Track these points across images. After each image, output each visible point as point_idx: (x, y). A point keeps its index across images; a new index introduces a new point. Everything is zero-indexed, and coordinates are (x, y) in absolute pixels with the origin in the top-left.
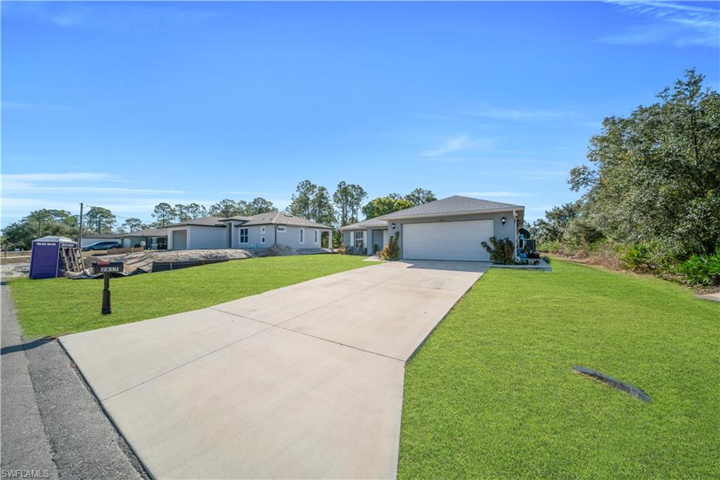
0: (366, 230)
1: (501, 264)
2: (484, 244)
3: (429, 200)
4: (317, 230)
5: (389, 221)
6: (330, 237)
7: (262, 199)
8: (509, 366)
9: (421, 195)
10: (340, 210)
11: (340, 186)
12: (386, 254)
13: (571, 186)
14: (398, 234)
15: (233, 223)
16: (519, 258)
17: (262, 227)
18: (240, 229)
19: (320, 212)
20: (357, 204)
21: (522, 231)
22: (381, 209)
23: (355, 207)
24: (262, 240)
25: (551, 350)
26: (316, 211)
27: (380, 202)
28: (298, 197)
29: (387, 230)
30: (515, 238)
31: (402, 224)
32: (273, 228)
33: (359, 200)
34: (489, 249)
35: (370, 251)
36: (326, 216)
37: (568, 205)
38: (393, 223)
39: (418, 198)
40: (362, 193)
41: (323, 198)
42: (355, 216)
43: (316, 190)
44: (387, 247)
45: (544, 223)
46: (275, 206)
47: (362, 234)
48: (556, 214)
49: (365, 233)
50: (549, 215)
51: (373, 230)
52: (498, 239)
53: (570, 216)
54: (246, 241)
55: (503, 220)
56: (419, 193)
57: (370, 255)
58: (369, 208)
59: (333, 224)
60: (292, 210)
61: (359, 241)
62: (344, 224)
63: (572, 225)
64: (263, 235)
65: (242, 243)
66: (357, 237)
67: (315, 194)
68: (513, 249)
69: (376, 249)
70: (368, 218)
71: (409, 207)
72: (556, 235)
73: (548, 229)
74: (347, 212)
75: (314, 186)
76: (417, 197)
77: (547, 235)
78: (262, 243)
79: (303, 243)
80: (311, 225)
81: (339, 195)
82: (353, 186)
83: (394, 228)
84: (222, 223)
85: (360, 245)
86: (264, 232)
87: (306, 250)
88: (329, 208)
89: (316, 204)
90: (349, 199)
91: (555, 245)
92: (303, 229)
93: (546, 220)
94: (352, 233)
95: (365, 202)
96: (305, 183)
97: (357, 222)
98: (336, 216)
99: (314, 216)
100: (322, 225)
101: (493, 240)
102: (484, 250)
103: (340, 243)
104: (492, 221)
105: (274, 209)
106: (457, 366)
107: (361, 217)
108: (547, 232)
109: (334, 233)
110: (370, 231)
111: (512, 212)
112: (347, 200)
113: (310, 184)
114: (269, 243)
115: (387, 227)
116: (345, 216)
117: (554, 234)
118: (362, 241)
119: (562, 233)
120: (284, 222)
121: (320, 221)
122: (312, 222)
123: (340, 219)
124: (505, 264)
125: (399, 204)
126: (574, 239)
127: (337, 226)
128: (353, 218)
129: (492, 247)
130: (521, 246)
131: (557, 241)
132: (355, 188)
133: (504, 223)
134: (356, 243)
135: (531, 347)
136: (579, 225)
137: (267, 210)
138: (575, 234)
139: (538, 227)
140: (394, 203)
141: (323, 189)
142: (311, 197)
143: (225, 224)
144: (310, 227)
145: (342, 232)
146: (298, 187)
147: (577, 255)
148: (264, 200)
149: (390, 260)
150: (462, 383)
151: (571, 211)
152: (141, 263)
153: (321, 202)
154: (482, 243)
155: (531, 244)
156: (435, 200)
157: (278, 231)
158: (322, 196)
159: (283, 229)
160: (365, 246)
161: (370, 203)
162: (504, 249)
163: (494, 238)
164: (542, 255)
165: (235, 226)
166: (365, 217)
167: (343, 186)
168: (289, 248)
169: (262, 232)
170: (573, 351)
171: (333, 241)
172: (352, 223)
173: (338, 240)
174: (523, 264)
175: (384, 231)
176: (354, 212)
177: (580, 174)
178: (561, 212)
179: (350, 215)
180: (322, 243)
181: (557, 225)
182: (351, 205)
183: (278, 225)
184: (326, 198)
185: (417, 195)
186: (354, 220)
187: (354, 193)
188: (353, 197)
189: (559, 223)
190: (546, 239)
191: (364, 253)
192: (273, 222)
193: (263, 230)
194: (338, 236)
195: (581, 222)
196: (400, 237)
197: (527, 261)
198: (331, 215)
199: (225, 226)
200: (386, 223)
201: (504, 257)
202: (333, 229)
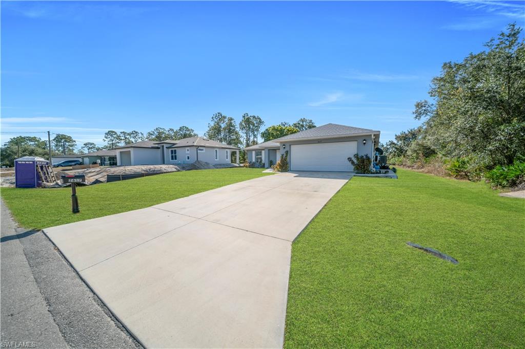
0: (264, 150)
1: (362, 173)
2: (350, 159)
3: (310, 127)
4: (228, 150)
5: (281, 143)
6: (238, 155)
7: (186, 127)
8: (363, 241)
9: (304, 123)
10: (244, 135)
11: (244, 117)
12: (278, 167)
13: (415, 115)
14: (287, 152)
15: (165, 146)
16: (374, 169)
17: (187, 148)
18: (170, 149)
19: (230, 137)
20: (257, 130)
21: (378, 150)
22: (275, 134)
23: (256, 133)
24: (187, 158)
25: (388, 231)
26: (226, 136)
27: (274, 129)
28: (213, 125)
29: (279, 149)
30: (372, 154)
31: (290, 145)
32: (195, 149)
33: (258, 127)
34: (353, 163)
35: (267, 165)
36: (234, 140)
37: (411, 130)
38: (284, 144)
39: (303, 126)
40: (261, 122)
41: (232, 126)
42: (255, 139)
43: (226, 120)
44: (279, 162)
45: (394, 144)
46: (195, 132)
47: (261, 152)
48: (403, 137)
49: (263, 152)
50: (397, 138)
51: (269, 150)
52: (360, 155)
53: (413, 138)
54: (176, 159)
55: (364, 142)
56: (303, 122)
57: (267, 168)
58: (266, 133)
59: (239, 145)
60: (209, 135)
61: (259, 158)
62: (248, 145)
63: (413, 145)
64: (188, 154)
65: (172, 161)
66: (257, 155)
67: (225, 123)
68: (370, 162)
69: (271, 164)
70: (265, 141)
71: (295, 132)
72: (402, 153)
73: (396, 148)
74: (249, 136)
75: (225, 117)
76: (301, 125)
77: (395, 152)
78: (187, 160)
79: (218, 160)
80: (223, 146)
81: (243, 123)
82: (254, 117)
83: (284, 148)
84: (157, 145)
85: (259, 161)
86: (189, 152)
87: (220, 165)
88: (236, 134)
89: (227, 131)
90: (251, 127)
91: (400, 160)
92: (217, 150)
93: (395, 142)
94: (254, 152)
95: (263, 129)
96: (218, 114)
97: (257, 144)
98: (242, 139)
99: (225, 139)
100: (231, 147)
101: (356, 156)
102: (350, 163)
103: (245, 160)
104: (356, 142)
105: (195, 135)
106: (333, 241)
107: (260, 140)
108: (395, 150)
109: (240, 152)
110: (267, 151)
111: (371, 135)
112: (250, 128)
113: (221, 115)
114: (193, 160)
115: (279, 147)
116: (248, 140)
117: (401, 152)
118: (261, 158)
119: (406, 151)
120: (203, 145)
121: (230, 143)
122: (224, 144)
123: (245, 142)
124: (364, 173)
125: (288, 130)
126: (415, 155)
127: (243, 147)
128: (254, 141)
129: (355, 161)
130: (376, 160)
131: (402, 156)
132: (256, 118)
133: (365, 144)
134: (257, 159)
135: (376, 230)
136: (419, 145)
137: (190, 136)
138: (415, 151)
139: (389, 147)
140: (284, 130)
141: (231, 119)
142: (223, 126)
143: (159, 146)
144: (222, 148)
145: (246, 152)
146: (212, 118)
147: (416, 166)
148: (187, 128)
149: (282, 171)
150: (335, 251)
151: (414, 135)
152: (98, 176)
153: (230, 129)
154: (349, 159)
155: (384, 159)
156: (315, 127)
157: (198, 151)
158: (230, 125)
159: (202, 150)
160: (263, 162)
161: (267, 130)
162: (364, 162)
163: (357, 155)
164: (391, 167)
165: (166, 147)
166: (263, 140)
167: (246, 117)
168: (207, 164)
169: (187, 152)
170: (401, 232)
171: (240, 158)
172: (254, 144)
173: (243, 157)
174: (377, 173)
175: (277, 151)
176: (255, 136)
177: (422, 107)
178: (406, 135)
179: (252, 138)
180: (232, 160)
181: (402, 145)
182: (253, 131)
183: (199, 146)
184: (234, 126)
185: (301, 123)
186: (255, 143)
187: (255, 122)
188: (254, 125)
189: (405, 143)
190: (394, 155)
191: (263, 166)
192: (195, 144)
193: (188, 150)
194: (244, 154)
195: (420, 142)
196: (289, 154)
197: (380, 171)
198: (238, 139)
199: (159, 148)
200: (278, 144)
201: (364, 168)
202: (239, 149)
